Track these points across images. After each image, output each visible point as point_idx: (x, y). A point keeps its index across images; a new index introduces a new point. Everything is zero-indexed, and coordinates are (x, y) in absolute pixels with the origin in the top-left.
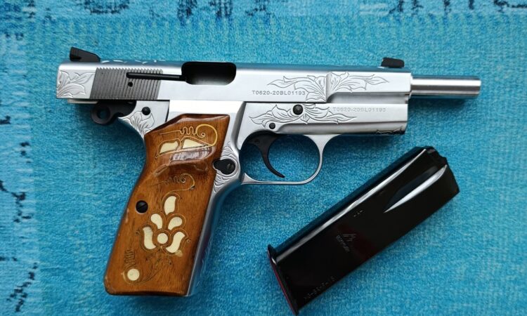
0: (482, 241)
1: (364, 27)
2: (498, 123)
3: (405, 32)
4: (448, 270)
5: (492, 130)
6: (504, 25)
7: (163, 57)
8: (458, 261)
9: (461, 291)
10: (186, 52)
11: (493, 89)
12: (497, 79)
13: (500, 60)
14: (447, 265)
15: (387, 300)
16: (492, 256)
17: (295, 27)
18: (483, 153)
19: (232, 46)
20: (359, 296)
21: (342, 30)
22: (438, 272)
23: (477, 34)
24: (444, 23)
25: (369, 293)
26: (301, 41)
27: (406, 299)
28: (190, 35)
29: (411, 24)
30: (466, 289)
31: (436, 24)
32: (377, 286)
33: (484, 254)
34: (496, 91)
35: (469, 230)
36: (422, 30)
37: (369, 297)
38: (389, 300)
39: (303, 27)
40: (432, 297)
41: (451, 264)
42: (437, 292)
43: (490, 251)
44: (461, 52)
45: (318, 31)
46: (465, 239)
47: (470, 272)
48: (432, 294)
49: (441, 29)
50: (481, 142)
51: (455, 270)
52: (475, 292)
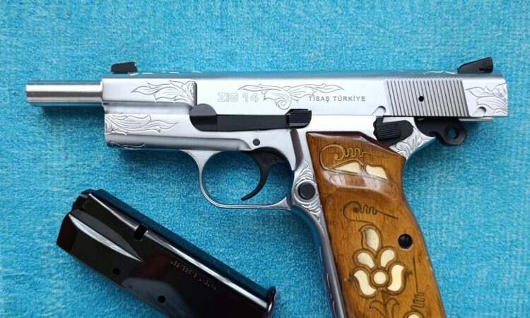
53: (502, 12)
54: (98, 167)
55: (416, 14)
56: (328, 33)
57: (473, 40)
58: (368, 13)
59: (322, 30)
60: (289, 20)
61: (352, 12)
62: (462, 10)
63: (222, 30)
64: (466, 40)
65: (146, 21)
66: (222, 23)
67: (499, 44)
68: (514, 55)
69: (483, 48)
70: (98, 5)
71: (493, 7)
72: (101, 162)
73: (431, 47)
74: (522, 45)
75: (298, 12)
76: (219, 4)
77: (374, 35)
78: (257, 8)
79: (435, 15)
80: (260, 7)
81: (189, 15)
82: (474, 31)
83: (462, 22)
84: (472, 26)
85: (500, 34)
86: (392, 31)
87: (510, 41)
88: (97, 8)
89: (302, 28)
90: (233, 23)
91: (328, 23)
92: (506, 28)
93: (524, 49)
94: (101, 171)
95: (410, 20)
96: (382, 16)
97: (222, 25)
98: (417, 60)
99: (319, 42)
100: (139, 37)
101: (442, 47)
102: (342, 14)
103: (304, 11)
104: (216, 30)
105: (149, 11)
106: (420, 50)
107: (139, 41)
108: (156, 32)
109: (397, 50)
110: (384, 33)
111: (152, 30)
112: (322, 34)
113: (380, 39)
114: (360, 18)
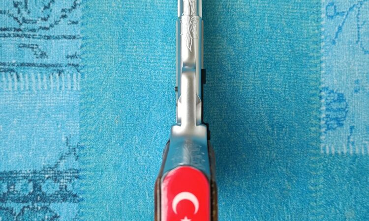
0: (223, 12)
1: (87, 88)
2: (148, 4)
3: (91, 63)
4: (242, 32)
5: (152, 8)
6: (88, 2)
7: (102, 213)
8: (237, 27)
9: (257, 24)
10: (99, 199)
11: (127, 8)
12: (120, 6)
13: (108, 5)
14: (239, 33)
15: (262, 72)
16: (233, 5)
17: (86, 130)
18: (167, 13)
19: (97, 170)
20: (259, 90)
21: (89, 101)
22: (244, 39)
23: (93, 19)
24: (86, 39)
25: (258, 84)
26: (95, 126)
27: (261, 60)
28: (89, 196)
29: (86, 59)
30: (256, 21)
31: (87, 44)
32: (253, 79)
33: (232, 10)
34: (128, 6)
35: (216, 20)
36: (90, 53)
37: (260, 83)
38: (262, 70)
39: (86, 125)
40: (260, 42)
41: (239, 31)
42: (256, 40)
43: (230, 6)
44: (104, 28)
45: (89, 116)
46: (222, 23)
47: (243, 19)
48: (259, 43)
49: (89, 41)
50: (160, 15)
51: (243, 28)
52: (257, 15)
53: (95, 17)
55: (95, 65)
56: (105, 113)
57: (110, 33)
58: (94, 91)
59: (103, 116)
60: (97, 134)
61: (94, 100)
62: (93, 39)
63: (102, 171)
64: (110, 37)
65: (96, 213)
67: (112, 18)
68: (118, 10)
69: (114, 27)
71: (92, 22)
73: (113, 56)
75: (93, 129)
76: (88, 172)
77: (106, 87)
79: (96, 54)
80: (90, 150)
81: (93, 189)
82: (105, 33)
83: (100, 39)
84: (102, 34)
85: (106, 18)
86: (104, 78)
87: (110, 12)
89: (102, 127)
90: (98, 165)
91: (99, 112)
92: (104, 15)
93: (115, 5)
95: (99, 68)
96: (96, 83)
97: (99, 171)
98: (121, 64)
99: (110, 118)
100: (105, 217)
101: (114, 50)
102: (94, 105)
103: (92, 126)
104: (102, 174)
105: (91, 211)
106: (115, 62)
107: (107, 217)
108: (103, 208)
109: (115, 75)
110: (105, 82)
111: (101, 209)
112: (105, 116)
113: (109, 84)
114: (97, 95)
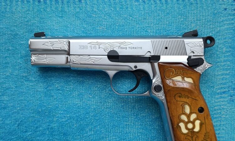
53: (183, 10)
54: (9, 75)
55: (145, 11)
56: (108, 19)
57: (171, 22)
58: (125, 11)
59: (105, 18)
60: (91, 13)
61: (118, 10)
62: (166, 9)
63: (62, 17)
64: (167, 22)
65: (30, 13)
66: (62, 14)
67: (182, 24)
68: (188, 29)
69: (175, 26)
70: (10, 6)
71: (179, 8)
72: (10, 73)
73: (152, 25)
74: (192, 25)
75: (95, 9)
76: (61, 6)
77: (128, 20)
78: (77, 8)
79: (154, 11)
80: (78, 7)
81: (48, 10)
82: (171, 18)
83: (165, 14)
84: (170, 16)
85: (182, 20)
86: (135, 18)
87: (187, 23)
88: (9, 7)
89: (97, 16)
90: (67, 14)
91: (108, 14)
92: (185, 17)
93: (193, 26)
94: (10, 77)
95: (143, 14)
96: (131, 12)
97: (62, 15)
98: (146, 31)
99: (104, 23)
100: (27, 20)
101: (157, 25)
102: (114, 10)
103: (97, 9)
104: (60, 17)
105: (31, 9)
106: (147, 26)
107: (27, 21)
108: (34, 18)
109: (137, 26)
110: (132, 19)
111: (32, 17)
112: (105, 19)
113: (130, 22)
114: (121, 13)
